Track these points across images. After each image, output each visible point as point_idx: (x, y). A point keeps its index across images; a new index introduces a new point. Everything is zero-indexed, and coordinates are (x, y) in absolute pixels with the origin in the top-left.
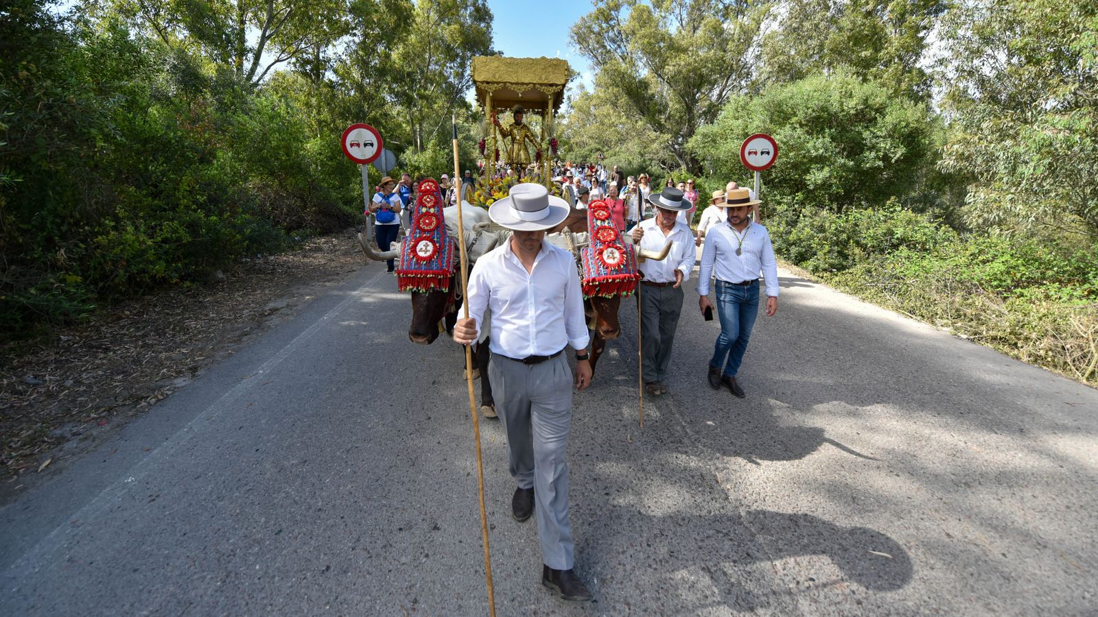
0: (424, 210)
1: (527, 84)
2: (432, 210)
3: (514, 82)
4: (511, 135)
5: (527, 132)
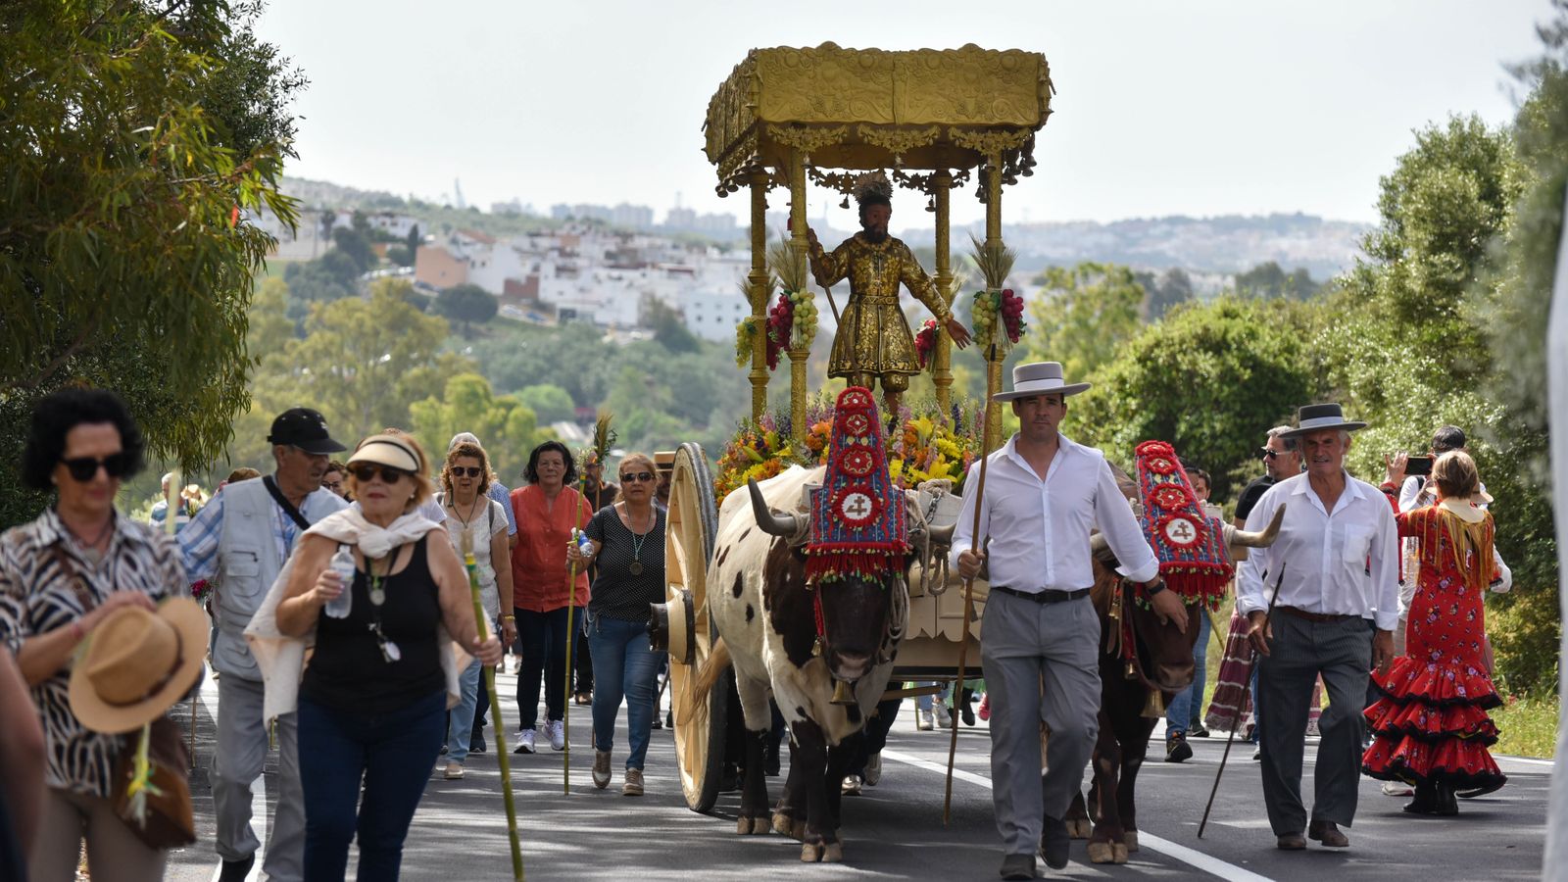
0: (850, 441)
1: (922, 128)
2: (864, 441)
3: (881, 121)
4: (850, 274)
5: (906, 265)
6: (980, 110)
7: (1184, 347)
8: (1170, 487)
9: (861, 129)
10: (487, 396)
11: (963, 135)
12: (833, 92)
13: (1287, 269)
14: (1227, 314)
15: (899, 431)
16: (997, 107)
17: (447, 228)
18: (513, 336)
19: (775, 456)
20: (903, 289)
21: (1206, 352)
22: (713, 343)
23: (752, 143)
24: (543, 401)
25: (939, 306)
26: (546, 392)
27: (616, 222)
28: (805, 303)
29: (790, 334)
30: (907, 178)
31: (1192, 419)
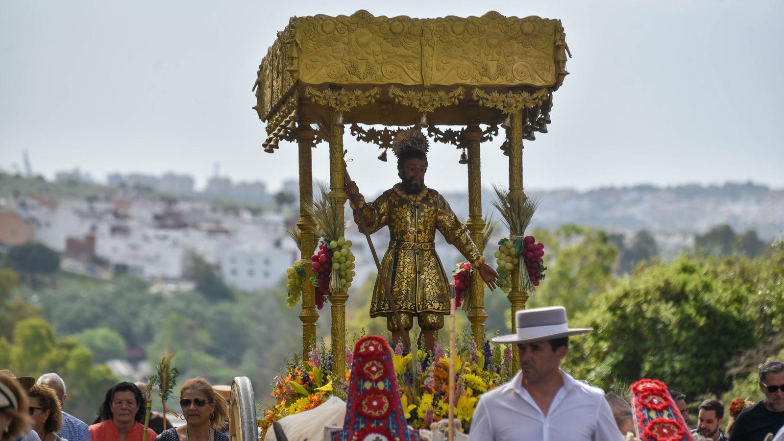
0: (368, 385)
1: (449, 89)
2: (381, 386)
3: (410, 83)
4: (390, 222)
5: (441, 214)
6: (501, 71)
7: (649, 297)
8: (663, 422)
9: (392, 90)
10: (50, 337)
11: (486, 96)
12: (366, 56)
13: (740, 229)
14: (686, 269)
15: (432, 367)
16: (517, 70)
17: (16, 194)
18: (72, 287)
19: (318, 391)
20: (438, 237)
21: (667, 301)
22: (246, 294)
23: (293, 103)
24: (100, 343)
25: (471, 251)
26: (102, 335)
27: (164, 188)
28: (343, 250)
29: (329, 279)
30: (441, 133)
31: (656, 359)
